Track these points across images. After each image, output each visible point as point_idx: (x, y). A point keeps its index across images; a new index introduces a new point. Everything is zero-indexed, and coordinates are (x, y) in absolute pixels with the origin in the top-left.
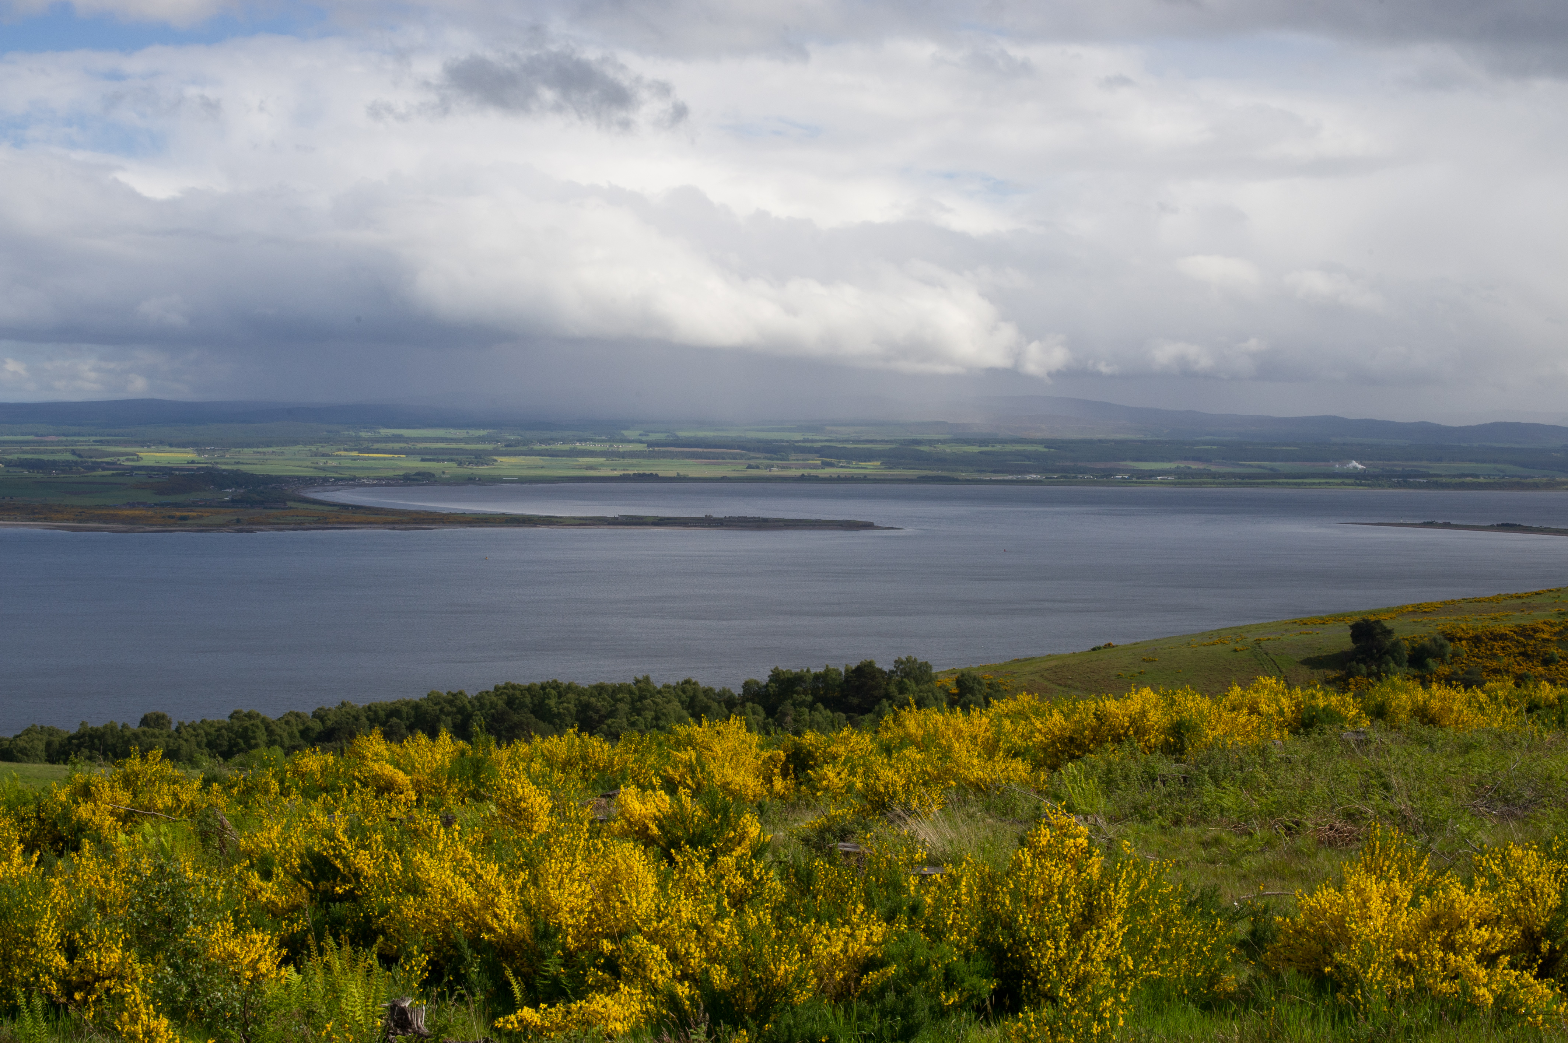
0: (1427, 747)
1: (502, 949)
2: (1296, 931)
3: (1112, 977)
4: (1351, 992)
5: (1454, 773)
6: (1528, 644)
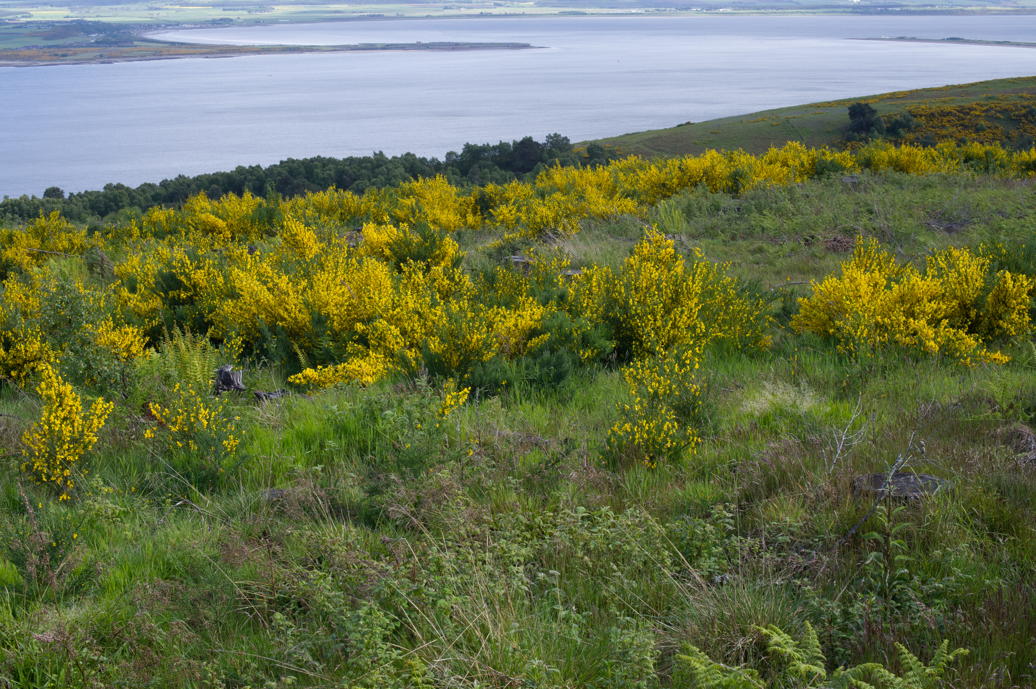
1: (291, 331)
2: (811, 306)
3: (692, 338)
4: (847, 345)
5: (916, 203)
6: (966, 118)
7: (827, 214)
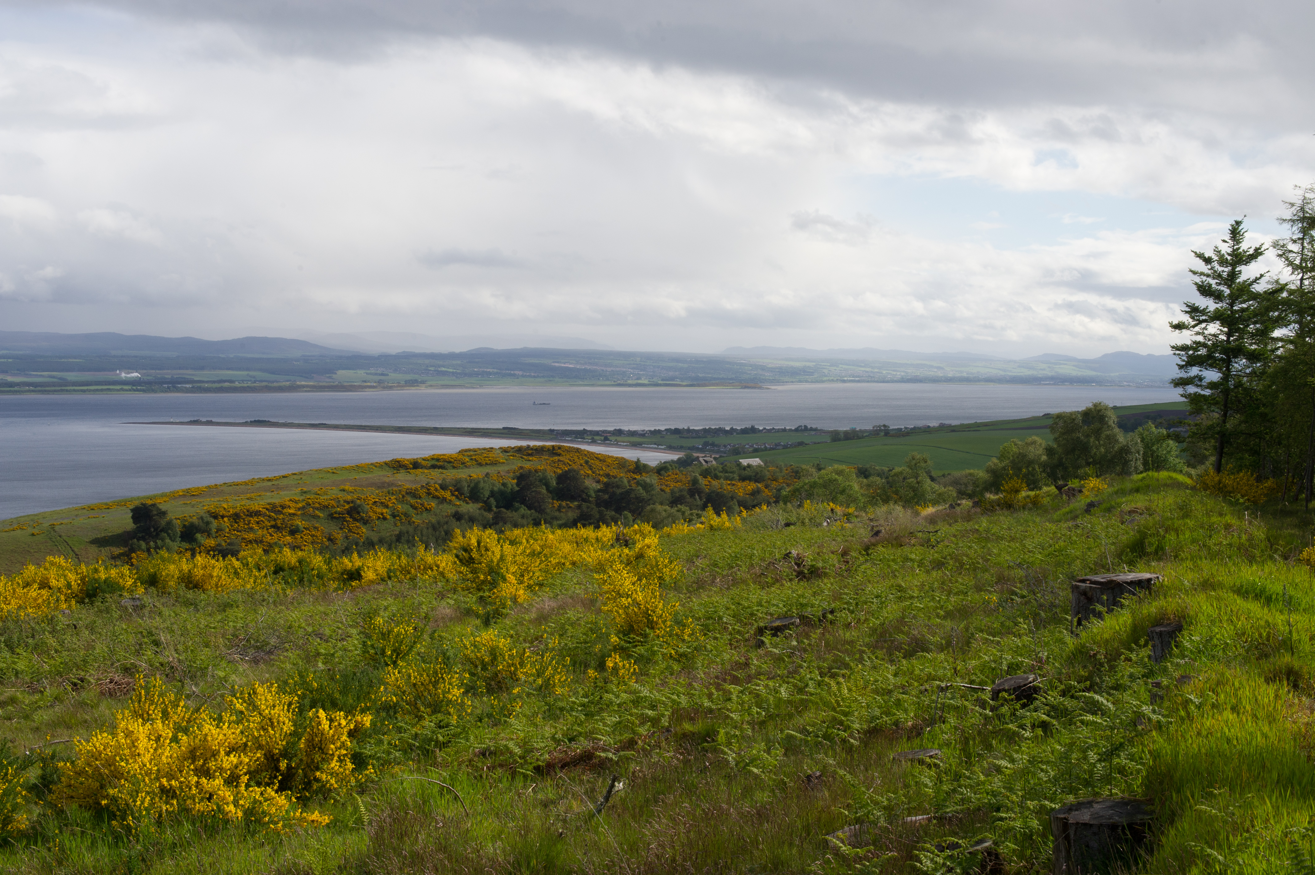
0: (192, 608)
2: (76, 773)
4: (124, 819)
5: (214, 628)
6: (278, 518)
7: (100, 648)
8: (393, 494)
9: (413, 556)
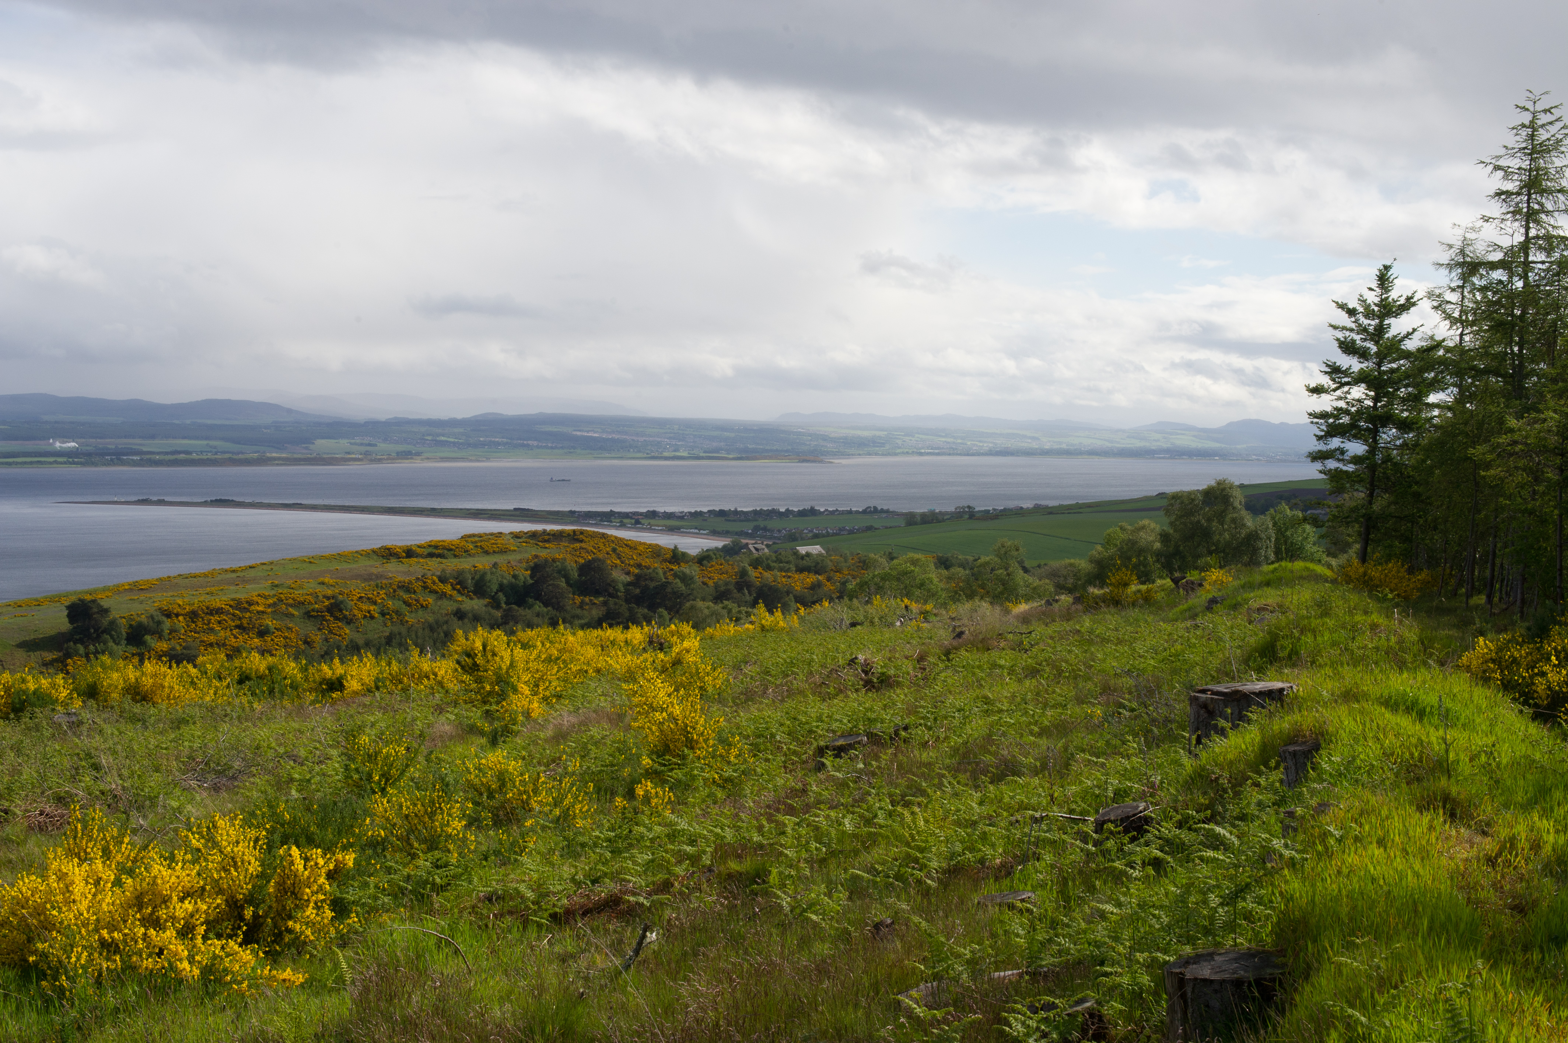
0: (139, 725)
5: (166, 749)
6: (243, 617)
7: (28, 773)
8: (382, 588)
9: (405, 662)
